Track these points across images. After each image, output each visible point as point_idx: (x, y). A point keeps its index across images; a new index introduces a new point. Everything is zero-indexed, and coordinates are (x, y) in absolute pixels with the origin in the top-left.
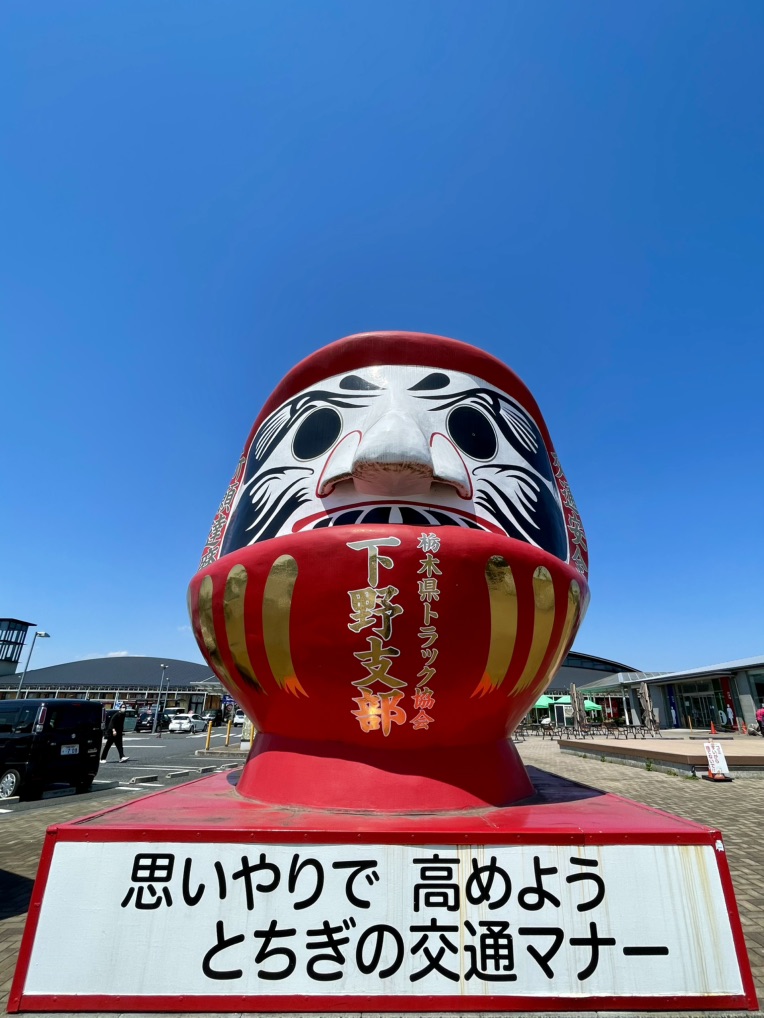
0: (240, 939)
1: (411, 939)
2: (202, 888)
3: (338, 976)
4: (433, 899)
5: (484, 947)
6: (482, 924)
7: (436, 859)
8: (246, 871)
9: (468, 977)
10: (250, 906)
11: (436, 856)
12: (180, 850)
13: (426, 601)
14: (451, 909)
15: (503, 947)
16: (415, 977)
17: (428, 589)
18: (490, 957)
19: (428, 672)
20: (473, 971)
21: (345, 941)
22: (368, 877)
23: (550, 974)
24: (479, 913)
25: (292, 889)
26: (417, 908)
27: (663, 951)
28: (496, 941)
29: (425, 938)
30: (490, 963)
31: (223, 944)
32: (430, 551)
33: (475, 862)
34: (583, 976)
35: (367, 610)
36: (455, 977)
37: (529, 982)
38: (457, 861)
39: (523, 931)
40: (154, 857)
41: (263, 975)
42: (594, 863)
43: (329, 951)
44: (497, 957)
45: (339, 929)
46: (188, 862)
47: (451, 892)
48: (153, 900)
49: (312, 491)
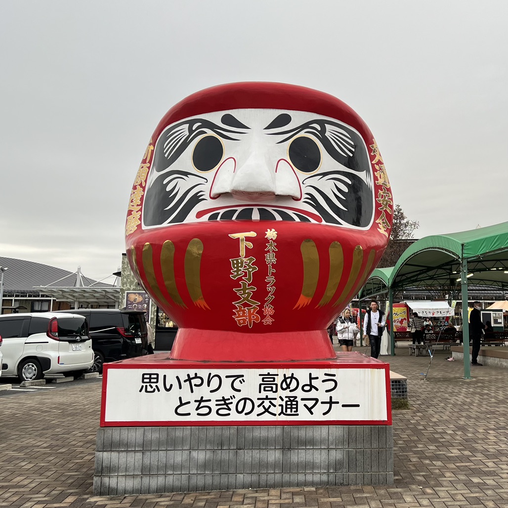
0: (189, 403)
1: (257, 403)
2: (171, 386)
3: (229, 414)
4: (266, 389)
5: (286, 405)
6: (286, 397)
7: (269, 374)
8: (189, 379)
9: (279, 415)
10: (192, 391)
11: (269, 373)
12: (161, 372)
13: (269, 264)
14: (274, 392)
15: (294, 405)
16: (258, 415)
17: (271, 258)
18: (289, 408)
19: (270, 297)
20: (282, 412)
21: (231, 403)
22: (240, 381)
23: (312, 413)
24: (287, 393)
25: (209, 385)
26: (260, 392)
27: (358, 406)
28: (291, 403)
29: (263, 402)
30: (289, 410)
31: (182, 404)
32: (272, 239)
33: (285, 375)
34: (324, 414)
35: (240, 268)
36: (275, 415)
37: (303, 415)
38: (277, 375)
39: (302, 399)
40: (150, 375)
41: (198, 414)
42: (334, 375)
43: (225, 407)
44: (291, 408)
45: (229, 399)
46: (165, 376)
47: (274, 386)
48: (152, 390)
49: (207, 196)
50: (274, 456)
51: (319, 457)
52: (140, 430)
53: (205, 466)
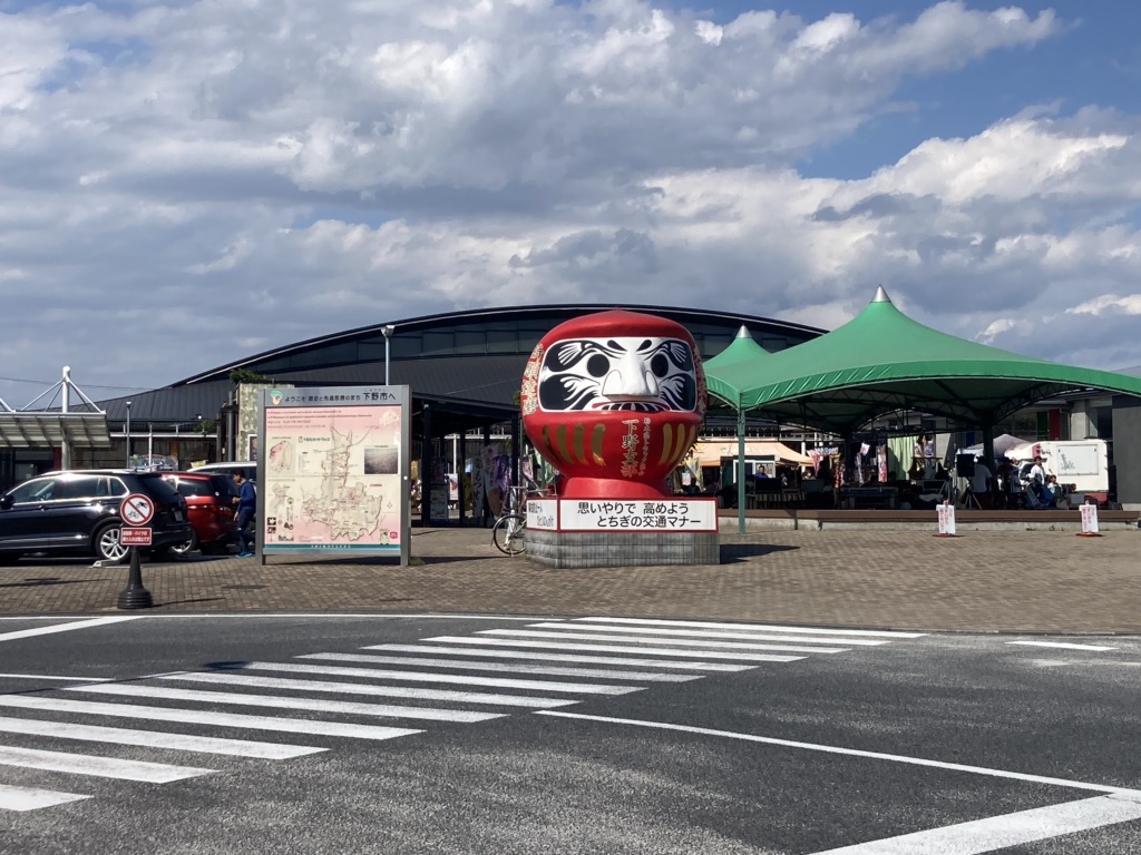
0: (605, 519)
1: (643, 519)
2: (595, 509)
3: (628, 526)
4: (648, 511)
5: (659, 521)
6: (659, 516)
8: (605, 506)
9: (656, 526)
10: (607, 513)
11: (649, 503)
12: (589, 502)
13: (645, 439)
14: (652, 513)
15: (664, 521)
16: (644, 526)
17: (646, 436)
18: (661, 523)
19: (644, 459)
21: (629, 519)
22: (633, 507)
23: (674, 526)
24: (660, 514)
25: (616, 510)
26: (644, 513)
27: (700, 521)
28: (662, 520)
29: (646, 519)
31: (602, 520)
32: (647, 424)
33: (658, 504)
34: (681, 526)
35: (628, 442)
36: (653, 526)
37: (669, 527)
38: (654, 504)
39: (668, 518)
40: (584, 503)
41: (611, 526)
42: (686, 504)
43: (625, 522)
45: (627, 517)
46: (591, 504)
47: (652, 510)
48: (585, 512)
49: (599, 393)
50: (654, 549)
51: (678, 549)
52: (580, 535)
53: (616, 554)
